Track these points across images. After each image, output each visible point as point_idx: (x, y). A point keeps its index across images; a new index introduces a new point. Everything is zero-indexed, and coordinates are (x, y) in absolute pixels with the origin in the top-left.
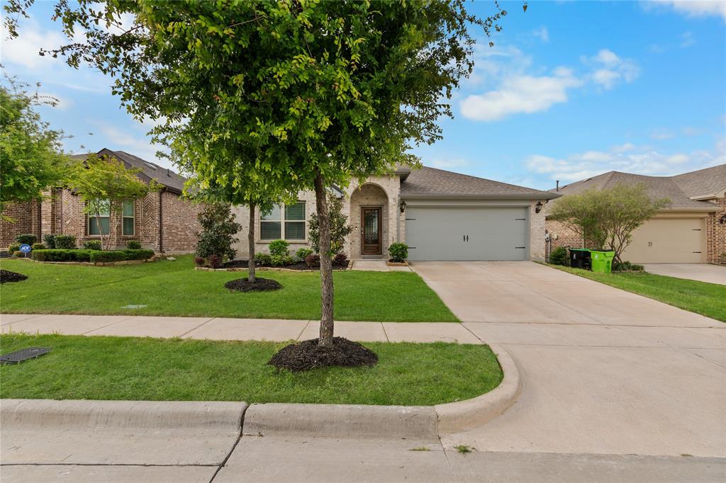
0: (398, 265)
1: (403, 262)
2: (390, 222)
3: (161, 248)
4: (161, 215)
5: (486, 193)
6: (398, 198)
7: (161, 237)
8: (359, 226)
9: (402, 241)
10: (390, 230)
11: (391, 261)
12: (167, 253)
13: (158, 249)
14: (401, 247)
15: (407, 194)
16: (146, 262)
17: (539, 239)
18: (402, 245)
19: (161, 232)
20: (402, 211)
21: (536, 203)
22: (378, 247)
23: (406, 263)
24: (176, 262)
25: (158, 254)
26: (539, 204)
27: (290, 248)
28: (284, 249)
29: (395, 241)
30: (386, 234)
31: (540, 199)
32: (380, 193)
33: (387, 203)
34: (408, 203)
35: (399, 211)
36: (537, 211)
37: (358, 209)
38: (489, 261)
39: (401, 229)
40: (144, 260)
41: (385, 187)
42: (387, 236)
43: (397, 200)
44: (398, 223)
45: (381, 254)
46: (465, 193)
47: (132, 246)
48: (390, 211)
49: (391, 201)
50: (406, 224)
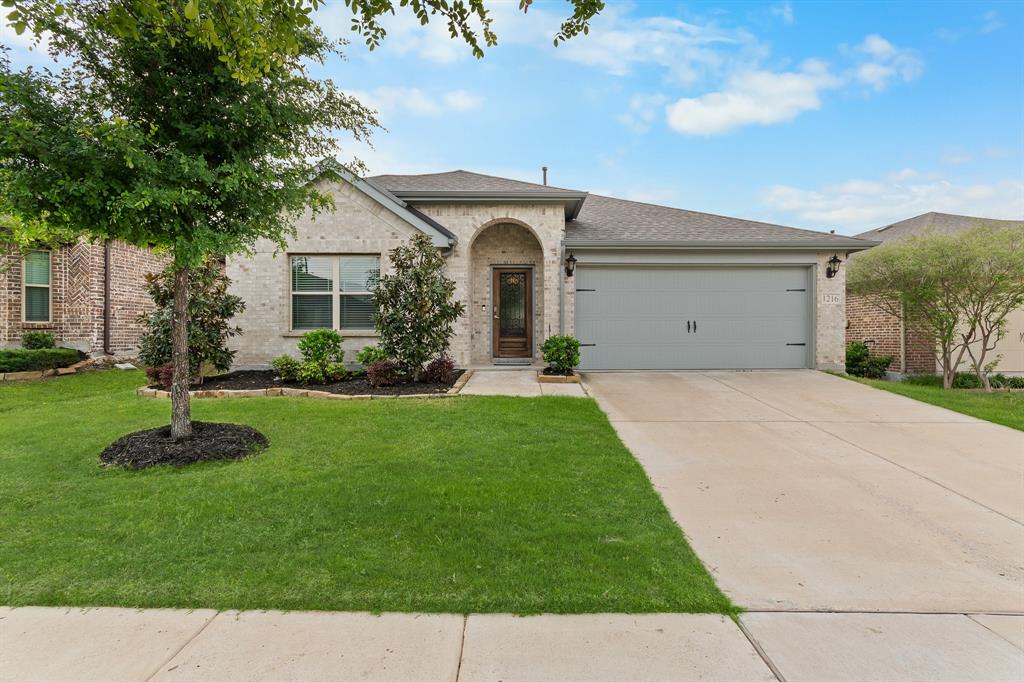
0: (559, 381)
1: (569, 373)
2: (547, 296)
3: (106, 346)
4: (106, 282)
5: (732, 239)
6: (560, 249)
7: (106, 324)
8: (489, 303)
9: (569, 332)
10: (546, 312)
11: (547, 371)
12: (119, 355)
13: (100, 347)
14: (565, 344)
15: (578, 240)
16: (56, 374)
17: (834, 328)
18: (567, 340)
19: (106, 314)
20: (569, 273)
21: (828, 258)
22: (525, 344)
23: (576, 376)
24: (134, 373)
25: (97, 358)
26: (835, 261)
27: (344, 346)
28: (335, 349)
29: (555, 332)
30: (540, 318)
31: (835, 250)
32: (527, 239)
33: (542, 259)
34: (580, 259)
35: (564, 274)
36: (830, 273)
37: (486, 272)
38: (738, 370)
39: (566, 308)
40: (51, 371)
41: (535, 227)
42: (542, 322)
43: (559, 252)
44: (561, 297)
45: (531, 356)
46: (690, 238)
47: (31, 342)
48: (547, 274)
49: (547, 254)
50: (576, 299)
